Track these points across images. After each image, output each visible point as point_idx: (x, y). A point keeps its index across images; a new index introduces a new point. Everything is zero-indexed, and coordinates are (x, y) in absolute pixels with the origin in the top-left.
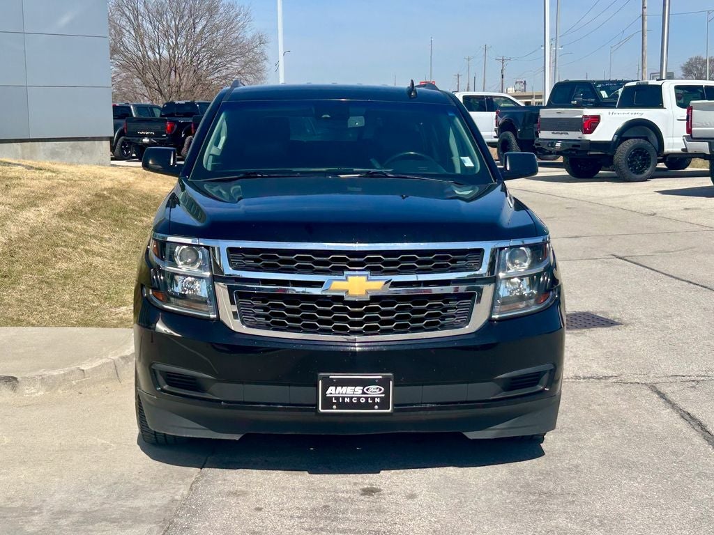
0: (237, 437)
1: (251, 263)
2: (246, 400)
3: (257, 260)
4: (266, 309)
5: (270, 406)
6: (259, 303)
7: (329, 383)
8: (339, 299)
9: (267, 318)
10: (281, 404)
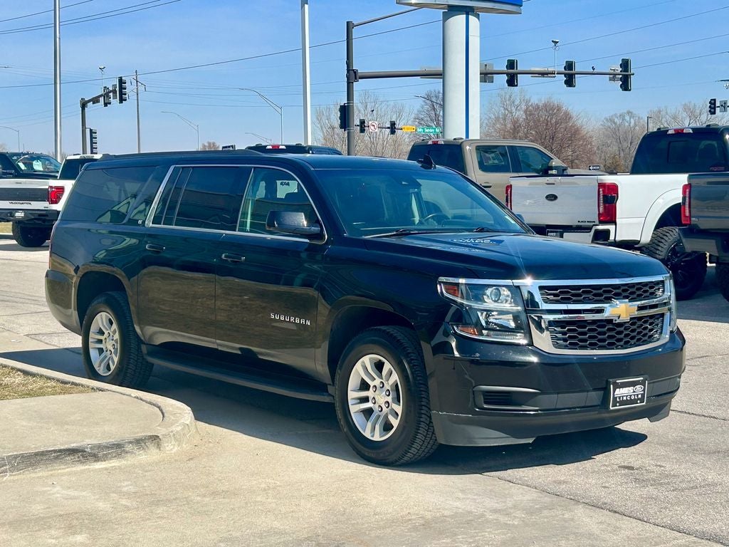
0: (530, 441)
1: (551, 297)
2: (557, 407)
3: (555, 295)
4: (564, 334)
5: (572, 410)
6: (558, 329)
7: (617, 386)
8: (610, 321)
9: (565, 340)
10: (578, 408)
